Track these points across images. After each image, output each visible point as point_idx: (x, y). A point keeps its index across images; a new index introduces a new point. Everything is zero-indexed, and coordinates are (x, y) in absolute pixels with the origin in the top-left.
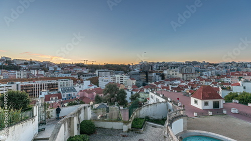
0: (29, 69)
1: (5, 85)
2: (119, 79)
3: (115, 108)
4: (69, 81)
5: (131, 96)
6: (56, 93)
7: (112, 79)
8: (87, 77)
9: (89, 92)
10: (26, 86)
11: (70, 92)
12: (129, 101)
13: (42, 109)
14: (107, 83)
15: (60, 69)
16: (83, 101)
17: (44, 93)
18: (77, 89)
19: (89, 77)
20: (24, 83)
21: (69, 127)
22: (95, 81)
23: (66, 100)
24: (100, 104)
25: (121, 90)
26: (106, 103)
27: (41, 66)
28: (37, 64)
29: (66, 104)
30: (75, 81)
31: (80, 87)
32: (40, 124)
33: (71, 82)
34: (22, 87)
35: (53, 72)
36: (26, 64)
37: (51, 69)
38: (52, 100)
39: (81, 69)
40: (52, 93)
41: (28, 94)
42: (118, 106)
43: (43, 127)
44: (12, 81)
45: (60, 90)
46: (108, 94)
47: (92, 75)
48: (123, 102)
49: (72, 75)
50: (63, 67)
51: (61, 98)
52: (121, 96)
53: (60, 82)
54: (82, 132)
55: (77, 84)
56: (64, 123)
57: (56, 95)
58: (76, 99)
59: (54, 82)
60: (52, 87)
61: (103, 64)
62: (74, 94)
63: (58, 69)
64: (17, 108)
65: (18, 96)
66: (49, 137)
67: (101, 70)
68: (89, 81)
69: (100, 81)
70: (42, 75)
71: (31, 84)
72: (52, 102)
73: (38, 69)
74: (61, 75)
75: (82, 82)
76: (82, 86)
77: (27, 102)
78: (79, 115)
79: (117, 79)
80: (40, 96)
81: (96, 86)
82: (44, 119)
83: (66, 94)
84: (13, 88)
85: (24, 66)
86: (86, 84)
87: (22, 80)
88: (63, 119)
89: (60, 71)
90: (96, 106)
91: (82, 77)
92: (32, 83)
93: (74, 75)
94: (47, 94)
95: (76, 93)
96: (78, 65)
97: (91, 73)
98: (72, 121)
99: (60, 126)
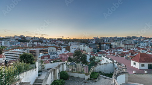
0: (33, 42)
1: (22, 50)
2: (82, 47)
3: (80, 65)
4: (54, 48)
5: (90, 58)
6: (47, 55)
7: (78, 48)
8: (64, 46)
9: (64, 55)
10: (32, 51)
11: (55, 54)
12: (89, 61)
13: (40, 64)
14: (75, 50)
15: (49, 42)
16: (62, 60)
17: (41, 55)
18: (58, 53)
19: (65, 46)
20: (31, 49)
21: (54, 74)
22: (68, 49)
23: (52, 59)
24: (71, 62)
25: (84, 54)
26: (75, 61)
27: (40, 40)
28: (37, 39)
29: (52, 62)
30: (57, 49)
31: (60, 52)
32: (39, 72)
33: (55, 49)
34: (30, 51)
35: (46, 43)
36: (32, 39)
37: (45, 41)
38: (45, 59)
39: (60, 42)
40: (45, 55)
41: (33, 55)
42: (81, 64)
43: (40, 73)
44: (26, 48)
45: (49, 53)
46: (76, 57)
47: (66, 45)
48: (85, 62)
49: (55, 45)
50: (51, 40)
51: (50, 58)
52: (83, 58)
53: (49, 49)
54: (61, 78)
55: (58, 50)
56: (51, 72)
57: (47, 56)
58: (58, 59)
59: (46, 49)
60: (45, 52)
61: (73, 39)
62: (57, 56)
63: (48, 42)
64: (28, 62)
65: (28, 56)
66: (44, 79)
67: (72, 42)
68: (65, 49)
69: (71, 49)
70: (40, 45)
71: (34, 50)
72: (45, 60)
73: (38, 42)
74: (50, 45)
75: (61, 49)
76: (61, 51)
77: (33, 59)
78: (59, 68)
79: (81, 48)
80: (39, 57)
81: (69, 52)
82: (41, 69)
83: (52, 56)
84: (26, 52)
85: (31, 40)
86: (63, 50)
87: (30, 48)
88: (51, 70)
89: (49, 43)
90: (69, 63)
91: (61, 46)
92: (35, 49)
93: (57, 45)
94: (42, 55)
95: (58, 55)
96: (59, 40)
97: (66, 44)
98: (55, 72)
99: (49, 74)
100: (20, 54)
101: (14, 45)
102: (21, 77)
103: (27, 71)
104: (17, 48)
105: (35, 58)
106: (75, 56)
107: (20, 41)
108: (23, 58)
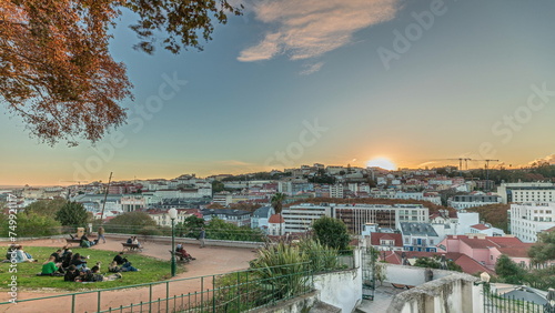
0: (348, 182)
1: (318, 207)
4: (418, 209)
6: (391, 231)
8: (467, 204)
9: (475, 243)
10: (343, 212)
11: (422, 234)
13: (368, 258)
14: (547, 226)
15: (398, 182)
16: (457, 263)
17: (370, 229)
18: (439, 229)
19: (474, 203)
20: (342, 207)
22: (494, 217)
23: (411, 252)
24: (517, 287)
27: (365, 176)
28: (358, 175)
29: (412, 261)
30: (434, 211)
31: (447, 227)
32: (366, 285)
33: (422, 214)
34: (337, 212)
35: (386, 187)
36: (342, 173)
37: (381, 181)
38: (384, 244)
39: (450, 182)
40: (383, 231)
41: (347, 226)
43: (369, 292)
44: (326, 201)
45: (398, 227)
47: (483, 199)
49: (425, 195)
50: (405, 177)
51: (402, 245)
53: (398, 210)
55: (438, 219)
56: (409, 298)
57: (391, 236)
58: (438, 256)
59: (387, 208)
60: (384, 219)
62: (432, 242)
63: (395, 182)
64: (332, 246)
65: (333, 227)
67: (520, 184)
68: (476, 215)
69: (515, 218)
70: (365, 193)
71: (349, 208)
72: (384, 248)
73: (359, 183)
74: (400, 195)
75: (453, 215)
76: (452, 225)
77: (345, 239)
78: (445, 297)
80: (364, 233)
81: (500, 231)
82: (371, 278)
83: (413, 237)
84: (327, 212)
85: (340, 178)
86: (466, 222)
87: (337, 201)
88: (407, 291)
89: (400, 187)
90: (501, 288)
91: (453, 203)
92: (351, 208)
93: (432, 195)
94: (374, 231)
95: (437, 240)
96: (441, 172)
97: (479, 193)
98: (428, 305)
99: (402, 305)
100: (313, 217)
101: (300, 192)
102: (317, 285)
103: (330, 272)
104: (307, 202)
105: (351, 236)
106: (543, 260)
107: (312, 180)
108: (322, 230)
